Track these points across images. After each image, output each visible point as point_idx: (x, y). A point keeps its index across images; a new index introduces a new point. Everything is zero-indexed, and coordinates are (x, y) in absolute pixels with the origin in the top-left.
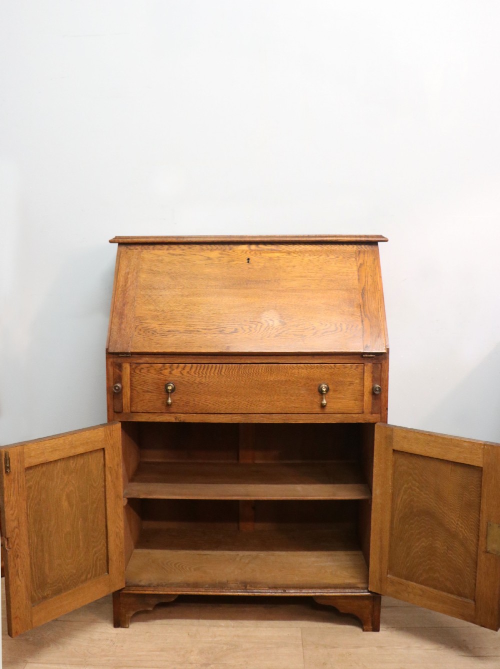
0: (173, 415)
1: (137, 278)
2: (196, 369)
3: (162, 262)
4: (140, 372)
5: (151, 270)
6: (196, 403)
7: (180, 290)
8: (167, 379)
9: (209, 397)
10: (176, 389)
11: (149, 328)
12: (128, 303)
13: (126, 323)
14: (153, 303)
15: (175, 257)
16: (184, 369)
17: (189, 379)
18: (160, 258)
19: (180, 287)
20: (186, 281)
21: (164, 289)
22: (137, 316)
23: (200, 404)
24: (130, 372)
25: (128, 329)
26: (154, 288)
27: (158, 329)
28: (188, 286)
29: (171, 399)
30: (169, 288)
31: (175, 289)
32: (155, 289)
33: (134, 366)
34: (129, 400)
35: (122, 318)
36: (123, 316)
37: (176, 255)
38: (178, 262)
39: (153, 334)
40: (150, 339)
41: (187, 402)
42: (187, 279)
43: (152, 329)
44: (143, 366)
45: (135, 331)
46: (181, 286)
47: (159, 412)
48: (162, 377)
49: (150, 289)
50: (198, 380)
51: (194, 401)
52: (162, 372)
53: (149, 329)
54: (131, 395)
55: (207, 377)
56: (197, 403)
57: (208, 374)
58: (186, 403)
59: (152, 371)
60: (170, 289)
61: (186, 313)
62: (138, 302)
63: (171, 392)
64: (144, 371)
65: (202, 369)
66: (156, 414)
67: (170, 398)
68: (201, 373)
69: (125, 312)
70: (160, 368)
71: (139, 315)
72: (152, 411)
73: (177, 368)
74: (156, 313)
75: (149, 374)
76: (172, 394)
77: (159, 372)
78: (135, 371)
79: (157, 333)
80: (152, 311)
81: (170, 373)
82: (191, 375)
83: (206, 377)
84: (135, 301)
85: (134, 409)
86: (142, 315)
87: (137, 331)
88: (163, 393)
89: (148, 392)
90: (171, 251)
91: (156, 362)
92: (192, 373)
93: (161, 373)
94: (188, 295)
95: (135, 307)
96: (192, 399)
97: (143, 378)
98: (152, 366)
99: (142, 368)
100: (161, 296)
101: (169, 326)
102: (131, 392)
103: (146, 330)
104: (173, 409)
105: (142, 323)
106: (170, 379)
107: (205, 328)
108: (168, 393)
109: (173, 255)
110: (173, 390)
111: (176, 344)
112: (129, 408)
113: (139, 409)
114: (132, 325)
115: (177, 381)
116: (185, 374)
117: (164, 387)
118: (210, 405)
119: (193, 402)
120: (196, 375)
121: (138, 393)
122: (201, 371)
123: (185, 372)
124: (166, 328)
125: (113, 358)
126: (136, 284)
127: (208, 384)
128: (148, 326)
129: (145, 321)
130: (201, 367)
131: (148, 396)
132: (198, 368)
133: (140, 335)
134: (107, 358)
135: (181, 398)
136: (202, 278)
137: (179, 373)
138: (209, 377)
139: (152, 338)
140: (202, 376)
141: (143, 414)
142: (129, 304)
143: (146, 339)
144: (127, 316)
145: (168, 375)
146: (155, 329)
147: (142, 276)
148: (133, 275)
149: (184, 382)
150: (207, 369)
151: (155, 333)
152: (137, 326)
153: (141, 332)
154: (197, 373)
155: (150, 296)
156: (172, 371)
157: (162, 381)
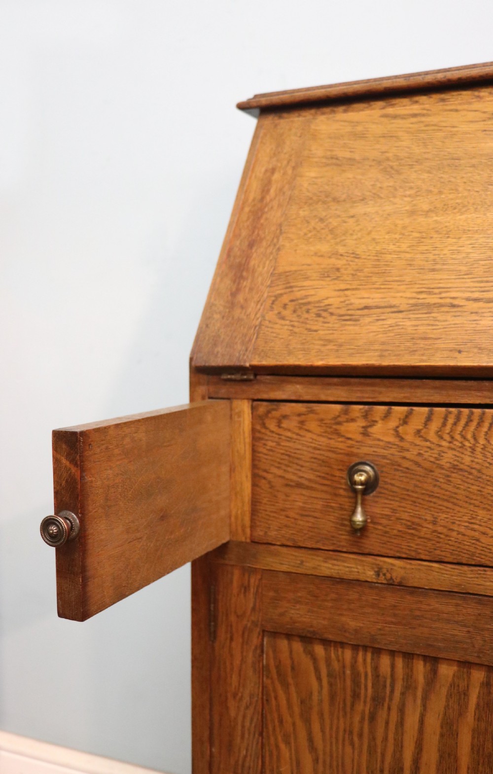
0: (370, 559)
1: (294, 179)
2: (444, 424)
3: (362, 136)
4: (279, 427)
5: (332, 158)
6: (440, 529)
7: (406, 199)
8: (355, 450)
9: (481, 513)
10: (381, 484)
11: (310, 299)
12: (262, 240)
13: (251, 289)
14: (330, 236)
15: (399, 121)
16: (405, 421)
17: (419, 454)
18: (360, 128)
19: (408, 193)
20: (425, 176)
21: (362, 200)
22: (280, 269)
23: (454, 534)
24: (253, 424)
25: (253, 305)
26: (336, 200)
27: (335, 301)
28: (432, 188)
29: (364, 513)
30: (376, 196)
31: (395, 197)
32: (338, 202)
33: (263, 408)
34: (247, 508)
35: (241, 277)
36: (245, 274)
37: (403, 117)
38: (408, 132)
39: (319, 315)
40: (310, 330)
41: (413, 526)
42: (429, 172)
43: (319, 302)
44: (287, 408)
45: (272, 309)
46: (411, 188)
47: (331, 548)
48: (339, 444)
49: (324, 202)
50: (449, 457)
51: (434, 523)
52: (342, 429)
53: (309, 303)
54: (254, 494)
55: (479, 450)
56: (445, 531)
57: (482, 441)
58: (409, 527)
59: (313, 425)
60: (381, 198)
61: (419, 256)
62: (290, 235)
63: (365, 492)
64: (291, 424)
65: (463, 422)
66: (319, 552)
67: (359, 509)
68: (458, 437)
69: (252, 263)
70: (335, 418)
71: (287, 269)
72: (308, 544)
73: (387, 416)
74: (333, 261)
75: (302, 433)
76: (370, 497)
77: (333, 429)
78: (264, 425)
79: (332, 314)
80: (322, 256)
81: (365, 434)
82: (427, 440)
83: (473, 450)
84: (281, 233)
85: (259, 533)
86: (294, 268)
87: (277, 308)
88: (342, 492)
89: (299, 485)
90: (390, 110)
91: (323, 398)
92: (432, 436)
93: (337, 433)
94: (430, 211)
95: (279, 249)
96: (429, 518)
97: (287, 444)
98: (312, 411)
99: (285, 417)
100: (352, 217)
101: (366, 295)
102: (254, 485)
103: (301, 306)
104: (372, 542)
105: (291, 287)
106: (365, 450)
107: (476, 295)
108: (355, 491)
109: (395, 117)
110: (370, 486)
111: (383, 343)
112: (248, 531)
113: (273, 533)
114: (266, 295)
115: (384, 457)
116: (409, 438)
117: (344, 474)
118: (483, 539)
119: (430, 526)
120: (444, 443)
121: (272, 487)
122: (460, 428)
123: (409, 431)
124: (357, 299)
125: (208, 383)
126: (288, 193)
127: (479, 471)
128: (307, 296)
129: (300, 284)
130: (458, 418)
131: (298, 499)
132: (451, 421)
133: (283, 318)
134: (193, 385)
135: (394, 511)
136: (473, 166)
137: (392, 432)
138: (484, 448)
139: (315, 328)
140: (463, 447)
141: (284, 550)
142: (264, 243)
143: (296, 330)
144: (254, 271)
145: (360, 438)
146: (326, 302)
147: (307, 174)
148: (284, 174)
149: (406, 464)
150: (480, 424)
151: (324, 314)
152: (277, 297)
153: (285, 313)
154: (447, 437)
155: (322, 220)
156: (371, 426)
157: (340, 457)
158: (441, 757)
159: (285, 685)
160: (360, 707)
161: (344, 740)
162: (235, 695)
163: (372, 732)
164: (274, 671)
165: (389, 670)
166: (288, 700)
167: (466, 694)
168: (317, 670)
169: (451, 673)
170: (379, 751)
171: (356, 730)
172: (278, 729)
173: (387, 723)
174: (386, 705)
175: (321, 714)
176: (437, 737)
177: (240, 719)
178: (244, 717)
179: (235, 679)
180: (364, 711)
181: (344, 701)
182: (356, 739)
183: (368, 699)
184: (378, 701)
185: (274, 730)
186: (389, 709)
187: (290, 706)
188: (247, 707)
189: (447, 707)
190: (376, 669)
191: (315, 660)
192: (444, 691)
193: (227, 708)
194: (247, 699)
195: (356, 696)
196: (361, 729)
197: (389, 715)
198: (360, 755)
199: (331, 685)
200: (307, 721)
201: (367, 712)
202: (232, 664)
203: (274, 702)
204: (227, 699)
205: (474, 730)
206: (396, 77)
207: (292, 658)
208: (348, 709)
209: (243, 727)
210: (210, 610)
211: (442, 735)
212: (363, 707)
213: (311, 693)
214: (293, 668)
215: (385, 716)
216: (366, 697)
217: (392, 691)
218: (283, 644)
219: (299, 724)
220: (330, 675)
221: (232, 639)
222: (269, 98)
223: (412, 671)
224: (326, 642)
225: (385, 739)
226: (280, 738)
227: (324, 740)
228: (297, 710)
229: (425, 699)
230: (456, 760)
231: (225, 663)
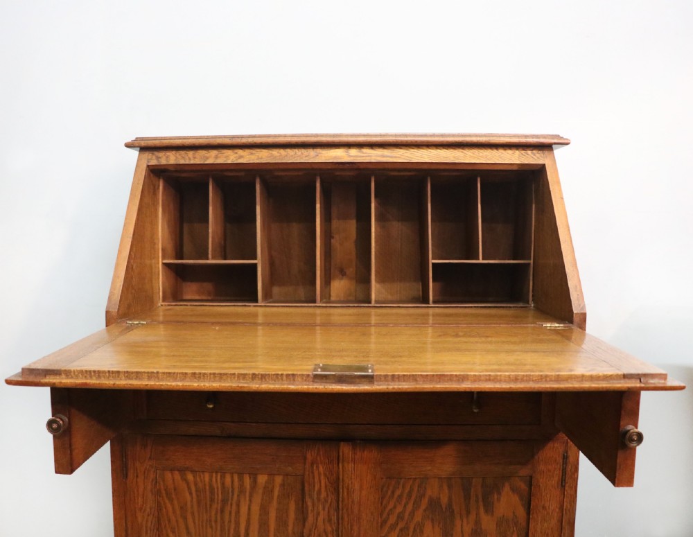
158: (260, 526)
159: (171, 500)
160: (215, 506)
161: (206, 525)
162: (141, 509)
163: (222, 519)
164: (164, 492)
165: (230, 484)
166: (173, 509)
167: (272, 491)
168: (189, 488)
169: (264, 482)
170: (227, 528)
171: (213, 519)
172: (167, 525)
173: (230, 513)
174: (229, 503)
175: (193, 514)
176: (258, 516)
177: (144, 523)
178: (147, 521)
179: (140, 500)
180: (217, 509)
181: (206, 503)
182: (213, 524)
183: (219, 501)
184: (224, 501)
185: (165, 526)
186: (231, 505)
187: (174, 512)
188: (148, 515)
189: (262, 499)
190: (223, 484)
191: (188, 484)
192: (261, 491)
193: (136, 517)
194: (148, 510)
195: (212, 500)
196: (216, 517)
197: (231, 508)
198: (216, 532)
199: (198, 496)
200: (185, 519)
201: (219, 508)
202: (138, 491)
203: (164, 510)
204: (135, 512)
205: (277, 509)
206: (225, 137)
207: (174, 483)
208: (208, 509)
209: (146, 527)
210: (123, 461)
211: (260, 515)
212: (217, 506)
213: (187, 502)
214: (175, 489)
215: (229, 508)
216: (218, 500)
217: (233, 495)
218: (168, 475)
219: (181, 520)
220: (196, 491)
221: (137, 476)
222: (146, 142)
223: (243, 482)
224: (193, 471)
225: (230, 521)
226: (169, 531)
227: (195, 527)
228: (178, 512)
229: (251, 496)
230: (268, 526)
231: (134, 492)
